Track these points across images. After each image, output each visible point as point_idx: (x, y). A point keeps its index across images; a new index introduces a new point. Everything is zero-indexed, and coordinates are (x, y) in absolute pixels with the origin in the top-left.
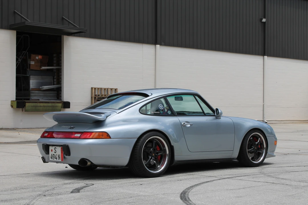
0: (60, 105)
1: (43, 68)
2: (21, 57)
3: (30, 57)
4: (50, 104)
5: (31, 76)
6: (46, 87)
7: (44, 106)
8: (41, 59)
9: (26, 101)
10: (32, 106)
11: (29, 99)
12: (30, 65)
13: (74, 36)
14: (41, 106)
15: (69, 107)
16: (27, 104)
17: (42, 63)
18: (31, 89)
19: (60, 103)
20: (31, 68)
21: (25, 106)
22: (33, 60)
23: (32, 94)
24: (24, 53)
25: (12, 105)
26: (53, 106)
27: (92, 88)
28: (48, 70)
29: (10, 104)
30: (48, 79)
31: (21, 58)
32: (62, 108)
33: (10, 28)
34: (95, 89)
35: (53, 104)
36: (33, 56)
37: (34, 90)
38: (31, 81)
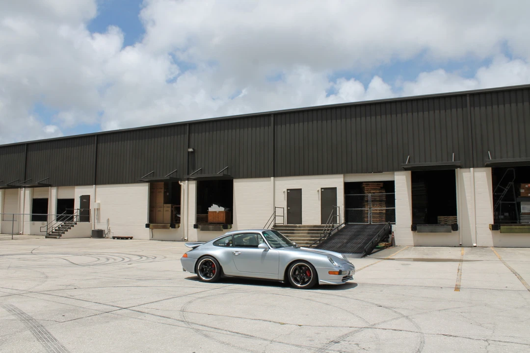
2: (507, 187)
3: (519, 186)
4: (526, 227)
5: (521, 202)
9: (501, 224)
10: (507, 229)
11: (516, 223)
12: (520, 192)
14: (516, 229)
16: (502, 227)
18: (521, 213)
20: (522, 195)
21: (500, 229)
22: (523, 189)
23: (521, 218)
24: (510, 184)
25: (491, 228)
29: (489, 227)
33: (485, 166)
35: (529, 227)
36: (522, 185)
37: (525, 214)
38: (522, 206)
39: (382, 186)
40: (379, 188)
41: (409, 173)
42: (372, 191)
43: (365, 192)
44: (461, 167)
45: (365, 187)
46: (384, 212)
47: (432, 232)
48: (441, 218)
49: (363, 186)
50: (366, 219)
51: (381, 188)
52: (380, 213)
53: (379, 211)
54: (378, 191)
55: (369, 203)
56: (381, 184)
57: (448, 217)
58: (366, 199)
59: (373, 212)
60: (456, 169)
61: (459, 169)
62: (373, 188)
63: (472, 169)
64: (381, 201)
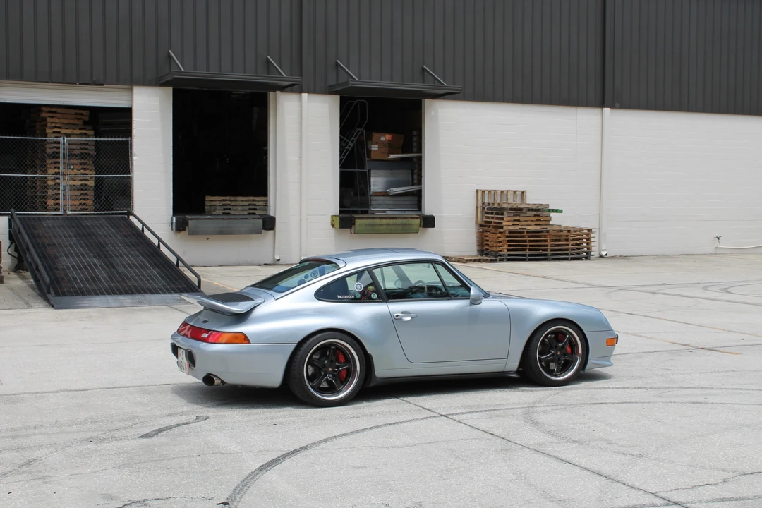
0: (417, 221)
1: (392, 156)
2: (353, 138)
3: (369, 138)
4: (399, 221)
5: (372, 171)
6: (396, 190)
7: (388, 225)
8: (389, 140)
9: (356, 216)
10: (366, 225)
12: (369, 151)
13: (444, 99)
14: (382, 225)
15: (433, 226)
16: (358, 222)
17: (391, 148)
18: (371, 193)
19: (417, 218)
20: (373, 156)
21: (354, 224)
22: (376, 143)
23: (373, 203)
24: (359, 131)
25: (333, 223)
26: (406, 225)
27: (477, 191)
28: (402, 159)
29: (330, 221)
30: (404, 175)
31: (353, 141)
32: (420, 226)
33: (329, 91)
34: (483, 192)
35: (404, 221)
36: (375, 135)
37: (377, 194)
38: (372, 179)
39: (87, 118)
40: (80, 122)
41: (169, 91)
42: (63, 131)
43: (48, 131)
44: (283, 89)
45: (49, 120)
46: (92, 183)
47: (222, 232)
48: (213, 201)
49: (43, 115)
50: (50, 202)
51: (85, 123)
52: (83, 187)
53: (78, 183)
54: (78, 132)
55: (61, 160)
56: (85, 113)
57: (233, 198)
58: (49, 151)
59: (72, 183)
60: (271, 94)
61: (278, 92)
62: (66, 121)
63: (305, 95)
64: (84, 156)
